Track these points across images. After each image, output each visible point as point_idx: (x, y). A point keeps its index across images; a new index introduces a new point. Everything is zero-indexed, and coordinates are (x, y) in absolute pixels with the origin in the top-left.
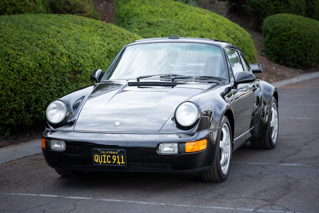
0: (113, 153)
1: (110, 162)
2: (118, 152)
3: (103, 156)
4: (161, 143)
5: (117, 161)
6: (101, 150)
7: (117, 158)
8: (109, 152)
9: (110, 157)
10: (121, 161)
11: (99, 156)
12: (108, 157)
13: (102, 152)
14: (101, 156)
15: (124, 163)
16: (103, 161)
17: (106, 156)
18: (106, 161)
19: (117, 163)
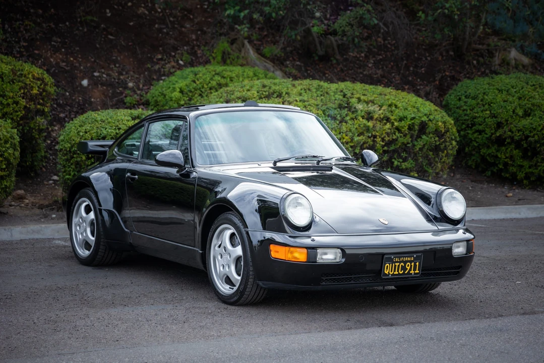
0: (408, 259)
2: (414, 257)
3: (396, 264)
4: (454, 242)
5: (410, 270)
6: (394, 257)
7: (411, 266)
8: (403, 258)
10: (415, 270)
11: (391, 265)
12: (402, 265)
13: (395, 259)
14: (394, 264)
15: (418, 272)
16: (395, 271)
17: (399, 264)
18: (398, 271)
19: (411, 272)
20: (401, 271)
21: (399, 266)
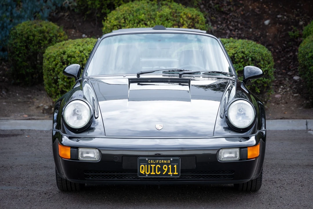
0: (164, 162)
1: (160, 172)
2: (170, 161)
3: (151, 165)
4: (221, 149)
5: (168, 171)
6: (149, 159)
7: (169, 168)
8: (159, 161)
9: (160, 167)
10: (173, 171)
11: (146, 166)
12: (158, 167)
13: (150, 161)
14: (149, 166)
15: (177, 173)
16: (151, 171)
17: (154, 165)
18: (155, 171)
19: (169, 174)
20: (158, 172)
21: (155, 167)
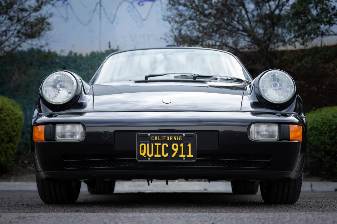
0: (173, 138)
1: (167, 154)
2: (183, 137)
3: (155, 144)
6: (151, 135)
7: (180, 148)
8: (166, 138)
9: (167, 146)
10: (186, 153)
11: (148, 145)
12: (165, 146)
13: (154, 138)
14: (152, 145)
15: (192, 156)
16: (155, 153)
17: (160, 144)
18: (160, 153)
19: (180, 156)
20: (165, 154)
21: (160, 147)
